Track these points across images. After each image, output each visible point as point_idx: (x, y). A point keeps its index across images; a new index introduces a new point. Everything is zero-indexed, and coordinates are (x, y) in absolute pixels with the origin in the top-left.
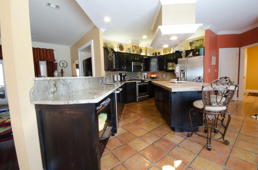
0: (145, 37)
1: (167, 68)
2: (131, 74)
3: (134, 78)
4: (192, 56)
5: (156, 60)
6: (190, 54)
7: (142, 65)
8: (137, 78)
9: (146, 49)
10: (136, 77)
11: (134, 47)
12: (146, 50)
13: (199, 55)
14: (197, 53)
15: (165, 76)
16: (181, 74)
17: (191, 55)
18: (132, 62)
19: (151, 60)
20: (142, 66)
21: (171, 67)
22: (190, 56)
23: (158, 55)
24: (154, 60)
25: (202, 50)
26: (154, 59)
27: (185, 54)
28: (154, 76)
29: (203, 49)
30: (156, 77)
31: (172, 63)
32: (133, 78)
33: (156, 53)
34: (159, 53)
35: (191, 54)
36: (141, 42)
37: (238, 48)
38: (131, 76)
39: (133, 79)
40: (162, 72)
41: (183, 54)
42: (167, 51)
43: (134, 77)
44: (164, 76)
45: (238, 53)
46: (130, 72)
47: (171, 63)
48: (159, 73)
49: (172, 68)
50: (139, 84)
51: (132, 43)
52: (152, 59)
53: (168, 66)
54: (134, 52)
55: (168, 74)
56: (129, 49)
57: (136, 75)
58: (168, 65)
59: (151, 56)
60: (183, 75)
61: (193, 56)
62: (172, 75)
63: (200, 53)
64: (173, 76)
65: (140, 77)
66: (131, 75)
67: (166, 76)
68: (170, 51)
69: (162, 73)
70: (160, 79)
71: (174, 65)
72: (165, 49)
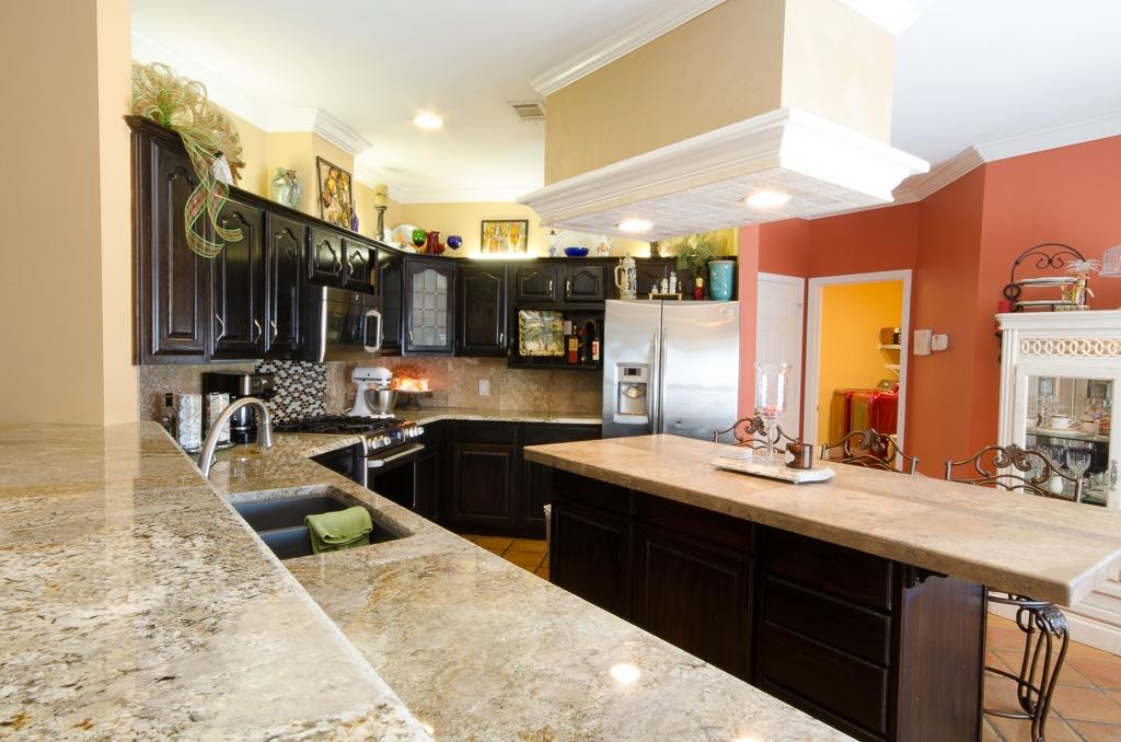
0: (429, 120)
1: (517, 342)
2: (284, 374)
3: (305, 405)
4: (675, 298)
5: (442, 282)
6: (664, 283)
7: (379, 316)
8: (319, 402)
9: (379, 202)
10: (311, 400)
11: (324, 168)
12: (383, 209)
13: (707, 294)
14: (700, 282)
15: (492, 391)
16: (623, 388)
17: (673, 292)
18: (325, 289)
19: (410, 277)
20: (375, 318)
21: (536, 338)
22: (664, 292)
23: (449, 252)
24: (428, 283)
25: (722, 272)
26: (429, 274)
27: (634, 276)
28: (416, 390)
29: (727, 266)
30: (429, 395)
31: (545, 313)
32: (296, 405)
33: (432, 237)
34: (454, 243)
35: (670, 285)
36: (371, 145)
37: (803, 280)
38: (284, 393)
39: (294, 411)
40: (467, 360)
41: (627, 280)
42: (509, 239)
43: (303, 397)
44: (484, 387)
45: (802, 302)
46: (279, 363)
47: (536, 315)
49: (546, 349)
50: (378, 463)
51: (315, 135)
52: (414, 278)
53: (521, 330)
54: (327, 206)
55: (510, 376)
56: (290, 175)
57: (316, 384)
58: (521, 322)
59: (412, 250)
60: (633, 393)
61: (680, 296)
62: (534, 387)
63: (715, 288)
64: (538, 394)
65: (334, 394)
66: (287, 384)
67: (494, 389)
68: (526, 240)
69: (468, 365)
70: (450, 405)
71: (554, 326)
72: (493, 225)
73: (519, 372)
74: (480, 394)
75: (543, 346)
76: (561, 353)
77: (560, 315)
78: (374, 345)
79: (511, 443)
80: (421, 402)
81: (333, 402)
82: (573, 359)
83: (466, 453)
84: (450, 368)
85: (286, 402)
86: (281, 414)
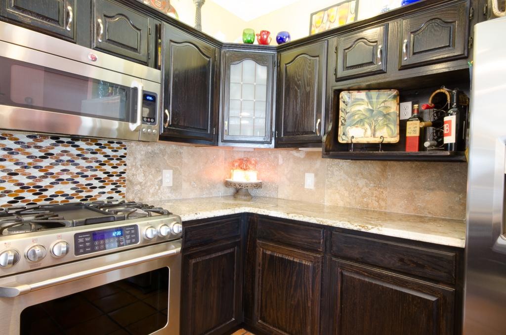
1: (336, 128)
3: (82, 188)
5: (262, 72)
8: (109, 187)
10: (96, 183)
15: (317, 184)
19: (227, 68)
21: (361, 122)
24: (248, 77)
26: (248, 65)
28: (245, 180)
30: (258, 186)
31: (374, 93)
32: (64, 188)
33: (262, 35)
34: (281, 37)
38: (36, 173)
39: (60, 194)
40: (295, 154)
42: (337, 23)
43: (83, 181)
44: (310, 180)
47: (362, 95)
48: (276, 157)
49: (374, 135)
52: (232, 67)
53: (341, 114)
55: (336, 169)
57: (107, 168)
58: (342, 105)
62: (361, 182)
64: (365, 190)
65: (140, 178)
66: (45, 163)
67: (319, 183)
68: (355, 19)
69: (297, 160)
70: (280, 196)
71: (386, 107)
72: (321, 14)
73: (345, 164)
74: (306, 187)
75: (369, 132)
76: (395, 139)
77: (394, 92)
78: (134, 121)
79: (316, 251)
80: (253, 192)
81: (138, 187)
82: (412, 149)
83: (269, 252)
84: (281, 161)
85: (45, 183)
86: (29, 196)
